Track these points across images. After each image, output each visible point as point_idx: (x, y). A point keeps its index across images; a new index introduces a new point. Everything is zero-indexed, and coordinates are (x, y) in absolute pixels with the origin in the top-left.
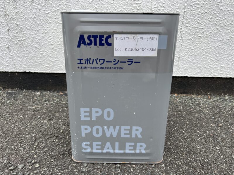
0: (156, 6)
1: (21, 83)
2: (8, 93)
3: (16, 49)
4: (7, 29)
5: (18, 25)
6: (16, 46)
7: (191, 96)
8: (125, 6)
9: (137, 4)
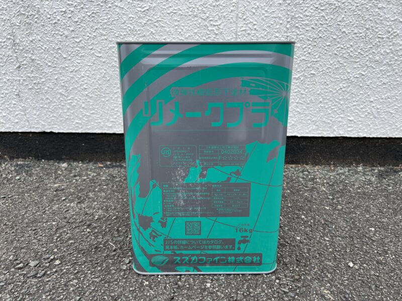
0: (244, 29)
1: (38, 150)
2: (17, 165)
3: (30, 97)
4: (17, 66)
5: (33, 60)
6: (30, 93)
7: (304, 167)
8: (195, 29)
9: (215, 26)
